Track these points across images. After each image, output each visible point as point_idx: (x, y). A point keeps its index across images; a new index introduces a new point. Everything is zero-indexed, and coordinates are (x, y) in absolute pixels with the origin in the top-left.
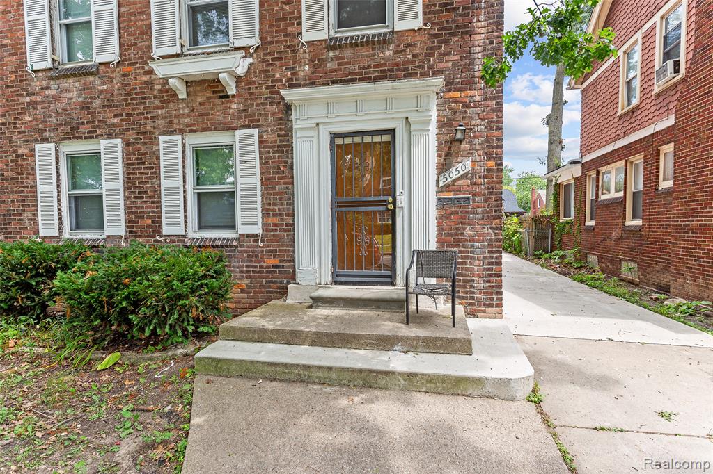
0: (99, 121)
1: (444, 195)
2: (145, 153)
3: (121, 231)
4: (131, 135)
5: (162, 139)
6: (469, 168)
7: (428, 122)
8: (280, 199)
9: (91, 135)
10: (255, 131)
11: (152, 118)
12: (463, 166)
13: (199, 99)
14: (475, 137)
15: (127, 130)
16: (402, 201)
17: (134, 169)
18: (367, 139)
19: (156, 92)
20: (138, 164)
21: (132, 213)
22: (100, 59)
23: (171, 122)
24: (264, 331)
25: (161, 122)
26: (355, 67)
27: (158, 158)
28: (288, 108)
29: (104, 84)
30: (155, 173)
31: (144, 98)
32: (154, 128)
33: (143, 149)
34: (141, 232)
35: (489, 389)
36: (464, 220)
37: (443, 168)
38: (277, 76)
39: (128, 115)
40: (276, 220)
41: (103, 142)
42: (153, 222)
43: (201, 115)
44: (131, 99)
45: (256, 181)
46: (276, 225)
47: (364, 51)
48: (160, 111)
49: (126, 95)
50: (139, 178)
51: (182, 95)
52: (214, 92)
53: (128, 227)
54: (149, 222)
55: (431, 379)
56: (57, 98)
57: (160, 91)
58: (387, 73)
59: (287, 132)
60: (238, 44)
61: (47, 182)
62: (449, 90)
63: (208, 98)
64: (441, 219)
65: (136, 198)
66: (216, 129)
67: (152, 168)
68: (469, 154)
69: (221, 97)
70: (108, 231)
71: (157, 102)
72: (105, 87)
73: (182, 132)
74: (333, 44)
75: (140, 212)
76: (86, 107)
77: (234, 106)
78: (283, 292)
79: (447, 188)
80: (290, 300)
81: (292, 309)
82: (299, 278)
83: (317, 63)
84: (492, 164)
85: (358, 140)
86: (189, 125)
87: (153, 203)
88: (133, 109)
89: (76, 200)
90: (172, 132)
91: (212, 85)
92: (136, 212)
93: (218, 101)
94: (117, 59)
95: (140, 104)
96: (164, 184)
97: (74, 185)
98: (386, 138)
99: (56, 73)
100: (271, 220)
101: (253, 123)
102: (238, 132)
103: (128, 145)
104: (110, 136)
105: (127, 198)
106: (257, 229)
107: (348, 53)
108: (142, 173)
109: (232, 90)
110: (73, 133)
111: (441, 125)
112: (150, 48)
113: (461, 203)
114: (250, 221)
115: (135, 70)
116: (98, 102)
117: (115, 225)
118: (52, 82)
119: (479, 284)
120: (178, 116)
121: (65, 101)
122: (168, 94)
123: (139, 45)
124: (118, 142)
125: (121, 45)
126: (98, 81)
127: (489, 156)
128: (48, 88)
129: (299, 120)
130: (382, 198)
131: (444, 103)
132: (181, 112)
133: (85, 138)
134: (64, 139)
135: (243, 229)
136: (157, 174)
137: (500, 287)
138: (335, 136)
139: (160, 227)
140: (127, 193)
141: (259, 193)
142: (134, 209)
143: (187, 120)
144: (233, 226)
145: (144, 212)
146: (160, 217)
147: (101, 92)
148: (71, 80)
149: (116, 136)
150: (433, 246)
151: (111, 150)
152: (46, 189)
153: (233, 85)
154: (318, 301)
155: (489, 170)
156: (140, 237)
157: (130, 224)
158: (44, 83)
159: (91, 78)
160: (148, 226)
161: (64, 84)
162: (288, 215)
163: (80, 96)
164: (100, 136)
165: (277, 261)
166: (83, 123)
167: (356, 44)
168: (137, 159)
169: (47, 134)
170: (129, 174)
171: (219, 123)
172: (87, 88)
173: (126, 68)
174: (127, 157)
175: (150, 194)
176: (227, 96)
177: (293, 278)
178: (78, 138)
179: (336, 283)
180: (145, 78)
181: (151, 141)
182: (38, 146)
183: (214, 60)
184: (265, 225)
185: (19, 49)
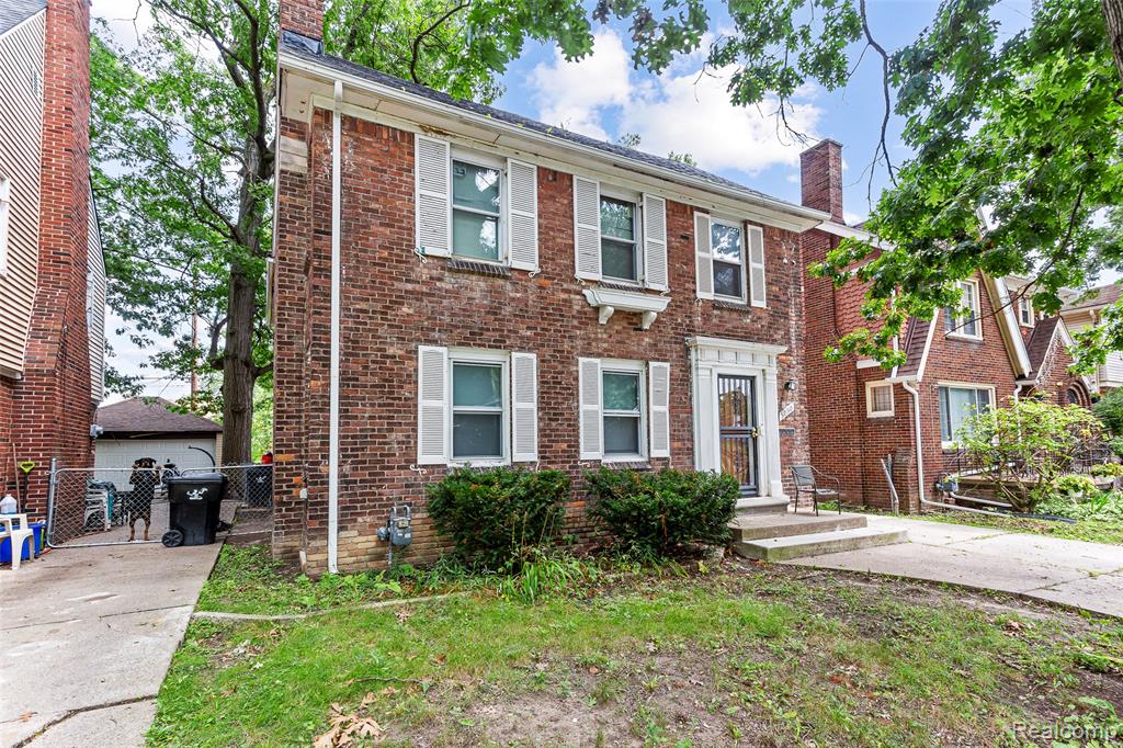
0: (509, 331)
1: (783, 427)
2: (563, 373)
3: (534, 456)
4: (548, 352)
5: (582, 360)
6: (793, 408)
8: (683, 426)
9: (498, 344)
10: (667, 365)
11: (570, 337)
13: (616, 327)
14: (794, 388)
15: (543, 345)
16: (761, 431)
17: (548, 388)
19: (574, 313)
20: (554, 383)
21: (546, 436)
22: (517, 264)
23: (589, 344)
25: (579, 343)
26: (729, 326)
27: (576, 379)
28: (686, 349)
29: (517, 291)
30: (572, 394)
31: (562, 316)
32: (572, 347)
33: (560, 368)
34: (555, 457)
38: (679, 321)
39: (543, 329)
40: (681, 445)
41: (516, 355)
42: (569, 446)
43: (618, 342)
44: (547, 314)
45: (665, 409)
46: (680, 449)
47: (735, 315)
48: (578, 332)
49: (542, 308)
50: (554, 398)
51: (603, 321)
52: (630, 324)
53: (540, 452)
54: (564, 446)
56: (452, 295)
57: (579, 312)
58: (747, 336)
59: (687, 369)
60: (652, 287)
61: (434, 396)
63: (624, 328)
64: (781, 444)
65: (550, 419)
66: (631, 358)
67: (569, 389)
69: (635, 329)
70: (517, 456)
71: (575, 323)
72: (518, 295)
73: (599, 356)
75: (555, 436)
76: (492, 311)
77: (647, 340)
79: (783, 422)
83: (706, 316)
84: (802, 407)
86: (606, 350)
87: (569, 425)
88: (550, 325)
90: (590, 355)
91: (628, 317)
92: (551, 436)
93: (633, 333)
94: (538, 270)
95: (558, 320)
96: (583, 407)
100: (676, 445)
101: (663, 356)
102: (653, 364)
103: (543, 361)
104: (522, 349)
105: (540, 419)
106: (666, 453)
107: (726, 313)
108: (557, 393)
109: (646, 325)
110: (472, 338)
111: (778, 377)
113: (790, 434)
114: (660, 446)
115: (552, 285)
116: (509, 309)
117: (526, 452)
118: (447, 274)
120: (596, 339)
123: (558, 261)
124: (533, 356)
125: (540, 256)
126: (509, 286)
127: (801, 402)
128: (440, 279)
130: (747, 427)
132: (600, 336)
133: (490, 346)
134: (460, 344)
135: (654, 453)
136: (574, 395)
138: (718, 377)
139: (578, 452)
140: (540, 414)
141: (667, 420)
142: (548, 432)
143: (605, 345)
145: (560, 436)
146: (577, 441)
147: (513, 299)
148: (474, 277)
149: (530, 350)
151: (523, 364)
152: (432, 403)
153: (651, 322)
156: (553, 462)
157: (543, 449)
158: (435, 273)
159: (500, 282)
160: (563, 451)
161: (464, 280)
162: (688, 440)
163: (485, 297)
164: (510, 348)
166: (488, 330)
168: (553, 378)
169: (437, 335)
170: (542, 393)
171: (634, 352)
172: (492, 291)
173: (543, 281)
174: (542, 374)
175: (566, 416)
176: (641, 330)
178: (479, 345)
180: (564, 296)
181: (568, 359)
182: (422, 349)
183: (628, 293)
184: (672, 449)
185: (402, 225)
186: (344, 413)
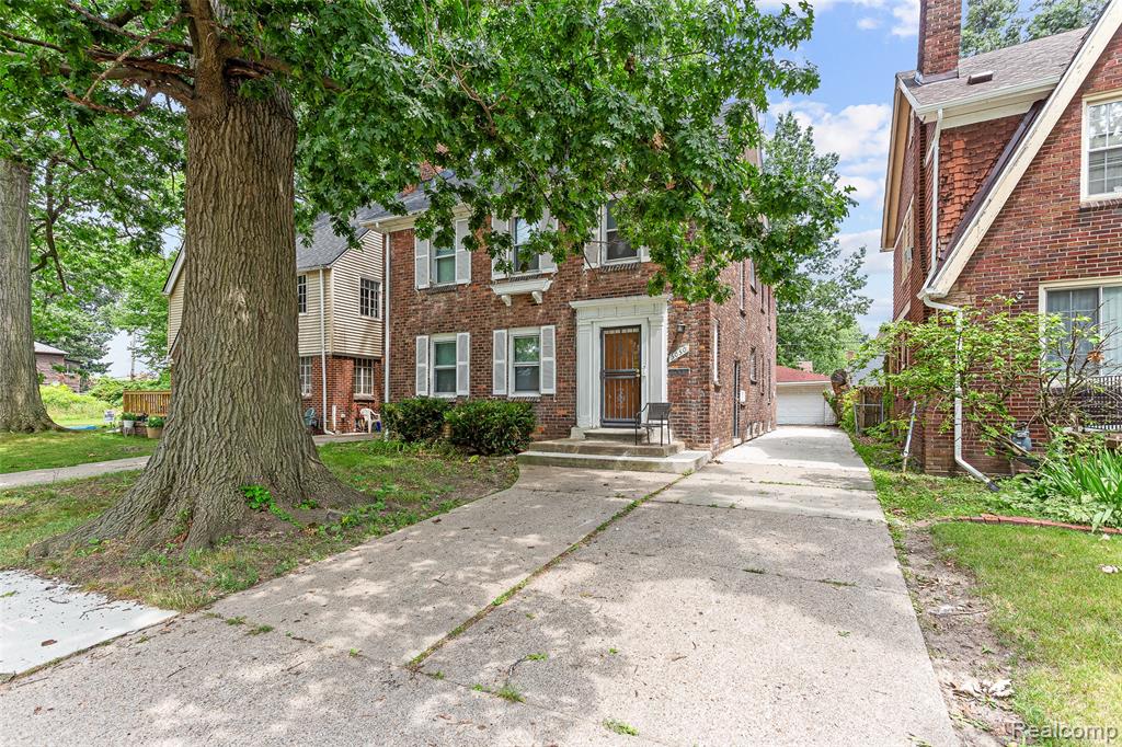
0: (457, 321)
1: (672, 368)
2: (484, 342)
3: (467, 392)
4: (476, 330)
5: (495, 332)
6: (688, 350)
7: (661, 321)
8: (568, 371)
9: (451, 330)
10: (553, 327)
11: (490, 319)
12: (684, 348)
13: (519, 307)
14: (692, 330)
15: (474, 327)
16: (645, 372)
17: (476, 352)
18: (624, 331)
19: (493, 302)
20: (480, 348)
21: (474, 380)
22: (458, 282)
23: (501, 321)
24: (553, 445)
25: (495, 321)
26: (616, 285)
27: (492, 345)
28: (574, 312)
29: (461, 297)
31: (485, 306)
32: (490, 325)
33: (483, 339)
34: (480, 393)
35: (662, 468)
36: (685, 385)
37: (672, 350)
38: (568, 291)
39: (474, 317)
40: (565, 385)
41: (459, 335)
42: (487, 387)
43: (520, 316)
44: (477, 307)
45: (553, 359)
46: (565, 388)
47: (623, 275)
48: (494, 314)
49: (474, 304)
50: (479, 357)
51: (509, 304)
52: (528, 302)
53: (471, 390)
54: (485, 386)
55: (634, 464)
56: (431, 306)
57: (495, 302)
58: (635, 290)
59: (572, 327)
60: (544, 272)
61: (422, 361)
62: (675, 300)
63: (524, 306)
64: (670, 384)
65: (477, 371)
66: (528, 326)
67: (488, 351)
68: (689, 341)
69: (532, 305)
70: (459, 392)
71: (493, 309)
72: (461, 299)
73: (507, 327)
74: (603, 270)
75: (480, 380)
76: (449, 312)
77: (541, 311)
78: (568, 433)
79: (674, 363)
80: (572, 438)
81: (575, 440)
82: (579, 423)
83: (593, 282)
84: (703, 347)
85: (618, 331)
86: (512, 323)
87: (487, 374)
88: (478, 313)
89: (438, 372)
90: (501, 328)
91: (528, 297)
92: (477, 380)
93: (530, 308)
94: (470, 282)
95: (482, 309)
96: (495, 362)
97: (437, 363)
98: (635, 330)
99: (432, 291)
100: (562, 385)
101: (552, 321)
102: (543, 328)
103: (474, 336)
104: (463, 331)
105: (471, 371)
106: (553, 391)
107: (613, 276)
108: (482, 354)
109: (539, 301)
110: (440, 329)
111: (671, 322)
112: (490, 274)
113: (683, 373)
114: (548, 387)
115: (480, 288)
116: (456, 308)
117: (463, 390)
118: (429, 297)
119: (695, 427)
120: (505, 317)
121: (436, 308)
122: (499, 303)
123: (484, 273)
124: (468, 334)
125: (472, 273)
126: (457, 296)
127: (701, 342)
128: (426, 300)
129: (581, 320)
130: (633, 370)
131: (673, 308)
132: (508, 314)
133: (447, 332)
134: (434, 333)
135: (544, 391)
136: (491, 355)
137: (708, 429)
138: (603, 329)
139: (492, 389)
140: (472, 368)
141: (555, 367)
142: (476, 378)
143: (511, 320)
144: (537, 389)
145: (482, 380)
146: (492, 383)
147: (459, 302)
148: (441, 295)
149: (467, 331)
150: (665, 400)
151: (463, 340)
152: (422, 365)
153: (540, 298)
154: (588, 436)
155: (701, 351)
156: (479, 396)
157: (473, 388)
158: (424, 298)
159: (453, 294)
160: (484, 389)
161: (437, 297)
162: (572, 381)
163: (445, 305)
164: (457, 331)
165: (565, 412)
166: (446, 323)
167: (616, 270)
168: (479, 345)
169: (424, 330)
170: (473, 355)
171: (531, 321)
172: (450, 300)
173: (475, 287)
174: (473, 344)
175: (486, 368)
176: (536, 305)
177: (575, 424)
178: (442, 332)
179: (603, 427)
180: (486, 293)
181: (488, 333)
182: (418, 338)
183: (529, 282)
184: (558, 388)
185: (410, 276)
186: (391, 372)
